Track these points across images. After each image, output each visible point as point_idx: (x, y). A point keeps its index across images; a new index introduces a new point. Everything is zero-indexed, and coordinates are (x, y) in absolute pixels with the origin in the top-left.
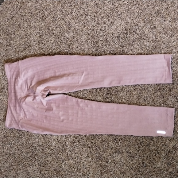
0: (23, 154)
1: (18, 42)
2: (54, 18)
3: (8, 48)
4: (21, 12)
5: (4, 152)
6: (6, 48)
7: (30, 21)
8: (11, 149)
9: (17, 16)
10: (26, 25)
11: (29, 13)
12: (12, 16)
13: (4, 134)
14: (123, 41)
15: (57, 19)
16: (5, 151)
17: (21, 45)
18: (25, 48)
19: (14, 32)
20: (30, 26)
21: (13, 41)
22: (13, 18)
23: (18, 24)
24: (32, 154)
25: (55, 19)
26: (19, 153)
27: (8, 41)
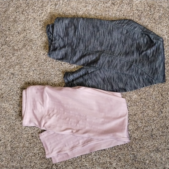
0: (37, 166)
1: (15, 39)
2: (56, 5)
3: (4, 47)
4: (15, 4)
5: (13, 166)
6: (2, 48)
7: (27, 13)
8: (22, 162)
9: (11, 9)
10: (23, 18)
11: (25, 3)
12: (4, 10)
13: (12, 146)
14: (146, 20)
15: (61, 5)
16: (15, 164)
17: (19, 41)
18: (25, 44)
19: (9, 28)
20: (28, 18)
21: (9, 38)
22: (5, 12)
23: (13, 18)
24: (49, 165)
25: (58, 6)
26: (33, 165)
27: (3, 39)
